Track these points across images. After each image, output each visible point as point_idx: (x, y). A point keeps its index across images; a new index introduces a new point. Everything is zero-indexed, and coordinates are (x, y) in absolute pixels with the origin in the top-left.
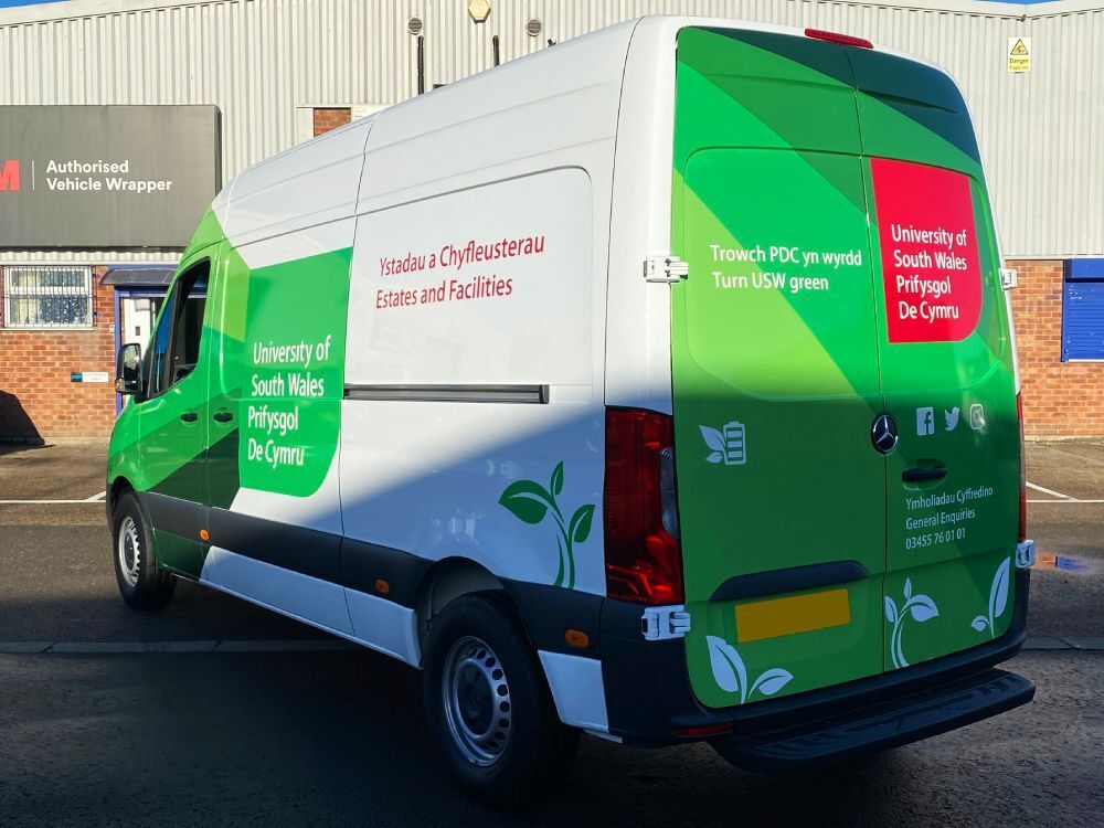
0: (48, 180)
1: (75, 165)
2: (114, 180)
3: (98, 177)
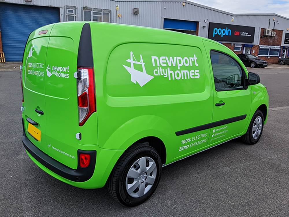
0: (242, 34)
3: (246, 34)
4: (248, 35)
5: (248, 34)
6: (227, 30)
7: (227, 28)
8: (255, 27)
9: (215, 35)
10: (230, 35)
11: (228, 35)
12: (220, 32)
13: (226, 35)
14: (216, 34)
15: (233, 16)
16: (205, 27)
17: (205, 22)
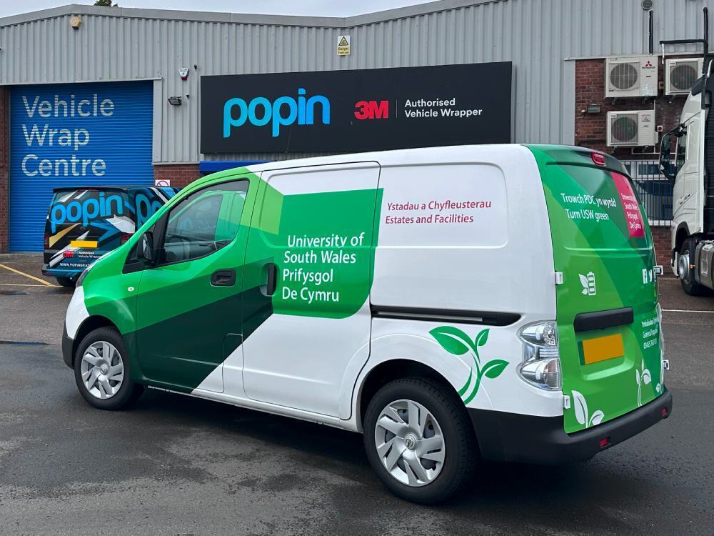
0: (406, 111)
1: (422, 102)
2: (446, 110)
3: (436, 108)
4: (457, 113)
5: (453, 108)
6: (302, 100)
7: (302, 91)
8: (509, 65)
9: (233, 128)
10: (326, 119)
11: (310, 121)
12: (260, 112)
13: (301, 122)
14: (240, 122)
15: (343, 29)
16: (180, 101)
17: (184, 79)
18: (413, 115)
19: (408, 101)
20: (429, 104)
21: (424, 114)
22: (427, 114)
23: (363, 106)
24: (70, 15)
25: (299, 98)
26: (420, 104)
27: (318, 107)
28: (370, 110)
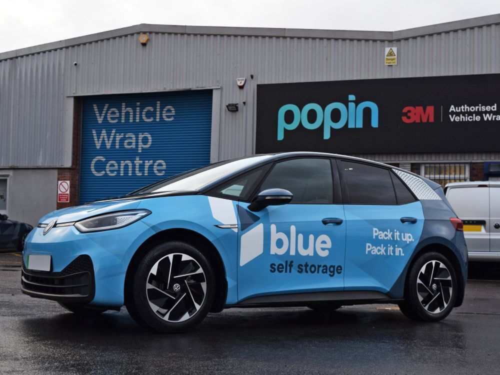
0: (450, 116)
1: (466, 107)
2: (488, 115)
3: (479, 113)
5: (495, 113)
6: (352, 105)
7: (352, 97)
9: (286, 131)
10: (375, 123)
11: (360, 125)
12: (312, 116)
13: (351, 125)
14: (293, 126)
15: (390, 41)
16: (237, 108)
17: (241, 87)
18: (457, 119)
19: (452, 106)
20: (473, 109)
21: (468, 119)
22: (470, 119)
23: (409, 111)
24: (139, 33)
25: (350, 103)
26: (464, 109)
27: (367, 112)
28: (416, 114)
